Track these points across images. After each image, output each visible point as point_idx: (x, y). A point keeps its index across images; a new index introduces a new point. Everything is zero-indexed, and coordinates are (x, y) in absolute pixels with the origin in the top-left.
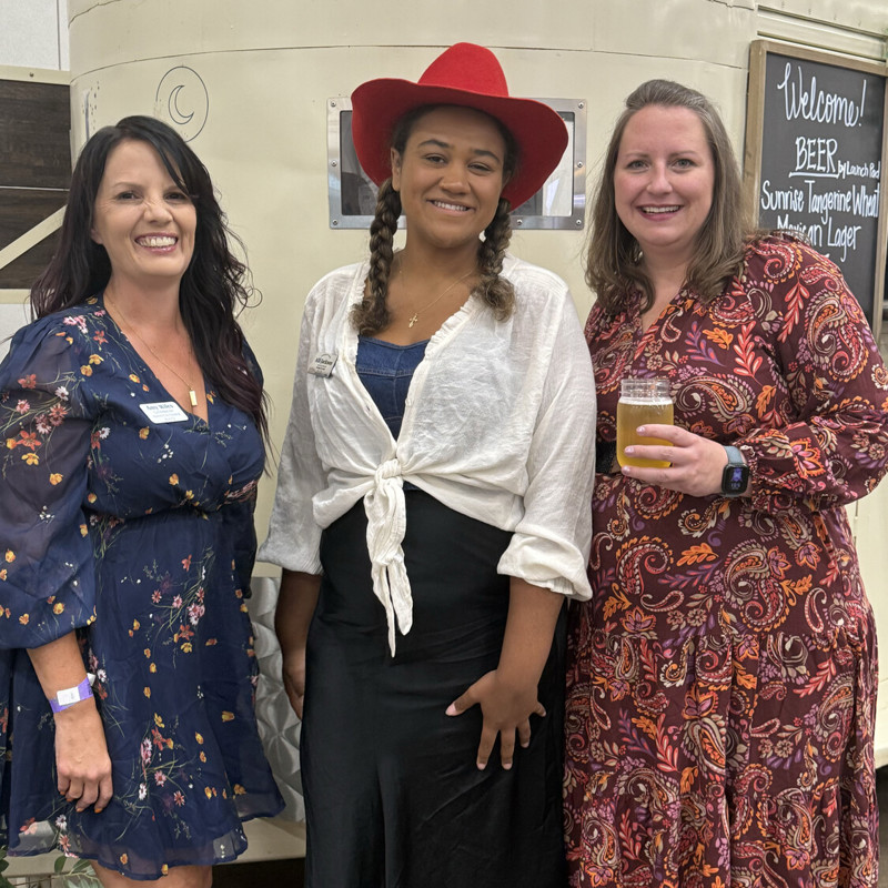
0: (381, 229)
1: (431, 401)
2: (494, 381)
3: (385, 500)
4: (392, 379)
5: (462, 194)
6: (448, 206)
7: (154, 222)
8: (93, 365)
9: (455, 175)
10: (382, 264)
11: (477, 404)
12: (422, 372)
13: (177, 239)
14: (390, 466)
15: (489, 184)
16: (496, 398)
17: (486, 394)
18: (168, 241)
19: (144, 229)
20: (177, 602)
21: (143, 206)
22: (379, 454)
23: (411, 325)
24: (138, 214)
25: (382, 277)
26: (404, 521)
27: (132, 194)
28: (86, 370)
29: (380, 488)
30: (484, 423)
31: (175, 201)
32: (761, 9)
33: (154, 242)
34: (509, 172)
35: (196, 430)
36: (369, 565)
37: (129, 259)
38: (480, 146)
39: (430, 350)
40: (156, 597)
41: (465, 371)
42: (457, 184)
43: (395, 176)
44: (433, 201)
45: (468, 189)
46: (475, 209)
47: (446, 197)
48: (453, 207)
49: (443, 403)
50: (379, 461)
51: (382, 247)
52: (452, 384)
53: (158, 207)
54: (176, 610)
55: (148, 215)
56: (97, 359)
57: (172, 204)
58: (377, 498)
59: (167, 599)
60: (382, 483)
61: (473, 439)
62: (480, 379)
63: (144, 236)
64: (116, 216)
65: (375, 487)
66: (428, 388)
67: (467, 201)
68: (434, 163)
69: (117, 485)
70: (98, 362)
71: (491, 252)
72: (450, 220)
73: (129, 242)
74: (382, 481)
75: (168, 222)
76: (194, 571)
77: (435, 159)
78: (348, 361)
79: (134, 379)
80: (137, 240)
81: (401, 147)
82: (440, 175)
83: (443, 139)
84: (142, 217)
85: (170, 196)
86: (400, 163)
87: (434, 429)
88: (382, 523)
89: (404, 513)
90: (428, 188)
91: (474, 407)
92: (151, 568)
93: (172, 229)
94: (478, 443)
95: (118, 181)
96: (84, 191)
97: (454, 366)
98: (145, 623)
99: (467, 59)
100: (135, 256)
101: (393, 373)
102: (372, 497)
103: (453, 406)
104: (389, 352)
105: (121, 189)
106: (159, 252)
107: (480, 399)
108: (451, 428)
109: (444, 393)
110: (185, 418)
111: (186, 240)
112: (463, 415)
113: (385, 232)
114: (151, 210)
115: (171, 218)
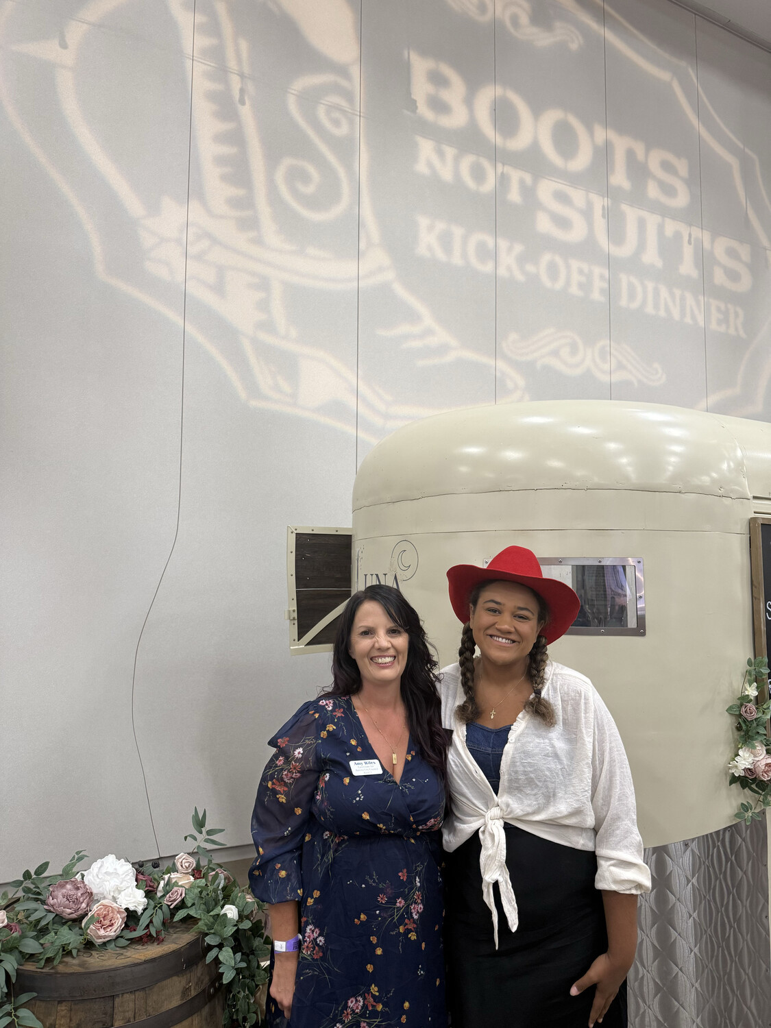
0: (465, 652)
1: (516, 772)
2: (556, 756)
3: (492, 836)
4: (489, 754)
5: (509, 633)
6: (500, 639)
7: (380, 649)
8: (328, 731)
9: (506, 622)
10: (469, 675)
11: (547, 773)
12: (509, 749)
13: (395, 657)
14: (495, 811)
15: (529, 629)
16: (559, 767)
17: (553, 766)
18: (388, 660)
19: (376, 653)
20: (400, 903)
21: (374, 639)
22: (488, 804)
23: (492, 717)
24: (371, 645)
25: (470, 683)
26: (504, 852)
27: (368, 632)
28: (324, 734)
29: (489, 827)
30: (553, 785)
31: (394, 635)
32: (755, 498)
33: (380, 660)
34: (543, 621)
35: (385, 781)
36: (480, 880)
37: (369, 671)
38: (522, 605)
39: (512, 736)
40: (382, 899)
41: (537, 751)
42: (506, 627)
43: (471, 620)
44: (491, 636)
45: (513, 630)
46: (519, 642)
47: (499, 634)
48: (504, 640)
49: (526, 773)
50: (488, 808)
51: (468, 664)
52: (529, 760)
53: (383, 640)
54: (399, 909)
55: (377, 645)
56: (331, 727)
57: (392, 637)
58: (487, 833)
59: (392, 901)
60: (490, 823)
61: (550, 797)
62: (547, 755)
63: (375, 657)
64: (361, 645)
65: (485, 825)
66: (513, 763)
67: (513, 637)
68: (492, 613)
69: (332, 813)
70: (331, 729)
71: (535, 672)
72: (502, 648)
73: (367, 660)
74: (490, 821)
75: (388, 649)
76: (411, 881)
77: (494, 611)
78: (462, 738)
79: (353, 742)
80: (371, 659)
81: (475, 603)
82: (495, 621)
83: (498, 599)
84: (373, 646)
85: (392, 632)
86: (474, 612)
87: (522, 790)
88: (490, 852)
89: (505, 846)
90: (488, 628)
91: (546, 776)
92: (371, 878)
93: (392, 652)
94: (552, 799)
95: (360, 625)
96: (343, 631)
97: (530, 747)
98: (371, 917)
99: (515, 554)
100: (370, 668)
101: (489, 750)
102: (484, 832)
103: (532, 775)
104: (485, 733)
105: (363, 630)
106: (384, 666)
107: (549, 769)
108: (532, 790)
109: (524, 766)
110: (380, 772)
111: (400, 657)
112: (540, 781)
113: (468, 654)
114: (378, 642)
115: (390, 645)
